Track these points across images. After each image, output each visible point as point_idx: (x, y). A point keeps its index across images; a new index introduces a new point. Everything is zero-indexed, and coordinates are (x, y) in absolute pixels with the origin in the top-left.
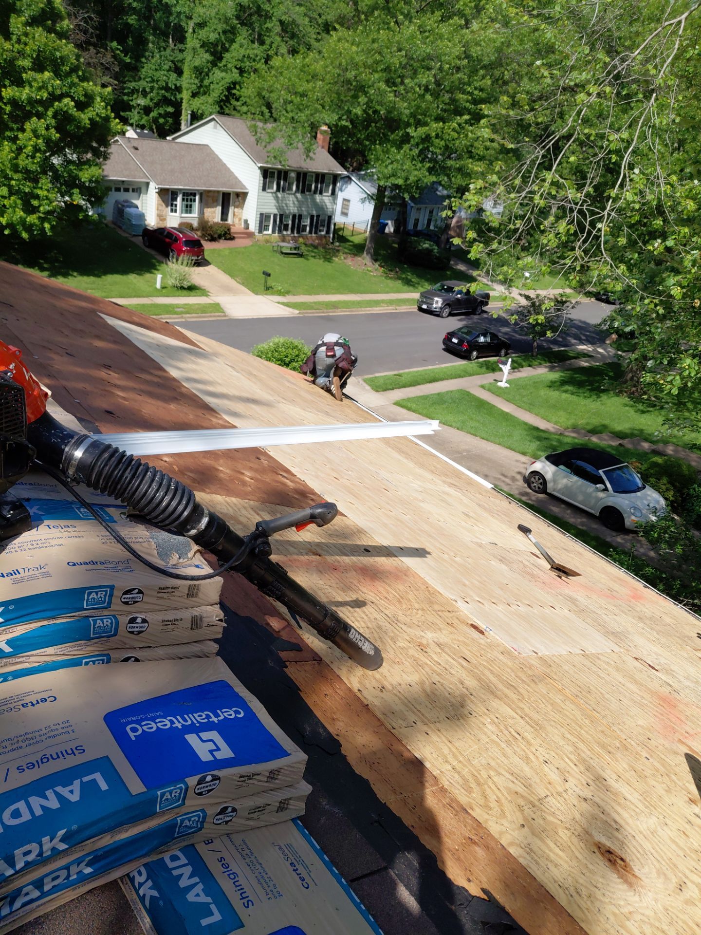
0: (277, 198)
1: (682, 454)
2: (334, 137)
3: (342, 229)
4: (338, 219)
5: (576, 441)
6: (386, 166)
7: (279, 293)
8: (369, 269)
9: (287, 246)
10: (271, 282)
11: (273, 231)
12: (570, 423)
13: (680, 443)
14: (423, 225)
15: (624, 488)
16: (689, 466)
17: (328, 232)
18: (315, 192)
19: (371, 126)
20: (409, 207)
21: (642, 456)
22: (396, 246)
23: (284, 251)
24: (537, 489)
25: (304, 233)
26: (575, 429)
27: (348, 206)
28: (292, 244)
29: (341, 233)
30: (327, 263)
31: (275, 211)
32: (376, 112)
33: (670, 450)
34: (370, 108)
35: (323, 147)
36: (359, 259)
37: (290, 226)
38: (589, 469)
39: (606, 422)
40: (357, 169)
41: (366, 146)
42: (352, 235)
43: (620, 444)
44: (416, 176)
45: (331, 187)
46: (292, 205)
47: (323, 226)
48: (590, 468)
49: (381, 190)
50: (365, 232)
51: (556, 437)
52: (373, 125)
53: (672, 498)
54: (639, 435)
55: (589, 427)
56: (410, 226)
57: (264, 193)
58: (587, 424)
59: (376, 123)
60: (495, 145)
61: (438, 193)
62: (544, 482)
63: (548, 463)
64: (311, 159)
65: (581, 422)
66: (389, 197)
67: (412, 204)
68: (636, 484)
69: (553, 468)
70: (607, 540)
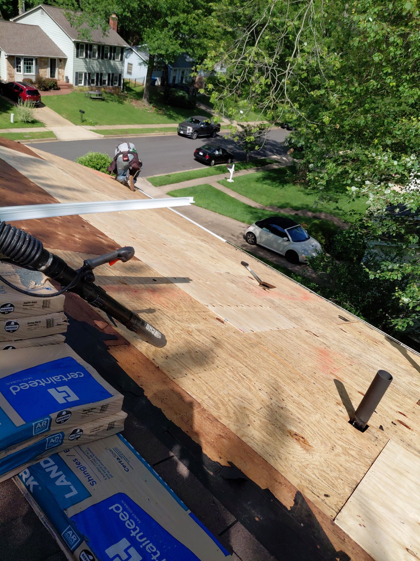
0: (86, 62)
1: (329, 218)
2: (121, 23)
3: (128, 83)
4: (126, 76)
5: (272, 213)
6: (154, 42)
7: (91, 124)
8: (147, 108)
9: (94, 94)
10: (85, 117)
11: (85, 84)
12: (269, 202)
13: (328, 212)
14: (179, 80)
15: (298, 239)
16: (333, 224)
17: (120, 85)
18: (110, 59)
19: (143, 15)
20: (169, 69)
21: (308, 220)
22: (163, 93)
23: (92, 97)
24: (251, 242)
25: (104, 85)
26: (272, 206)
27: (131, 68)
28: (97, 92)
29: (128, 85)
30: (120, 104)
31: (85, 71)
32: (146, 6)
33: (323, 216)
34: (143, 3)
35: (113, 29)
36: (140, 102)
37: (95, 81)
38: (279, 229)
39: (288, 201)
40: (136, 44)
41: (141, 29)
42: (135, 87)
43: (296, 214)
44: (172, 49)
45: (120, 55)
46: (96, 67)
47: (117, 81)
48: (280, 228)
49: (152, 57)
50: (143, 85)
51: (261, 211)
52: (145, 15)
53: (324, 243)
54: (306, 208)
55: (279, 205)
56: (171, 81)
57: (78, 59)
58: (278, 203)
59: (146, 14)
60: (220, 29)
61: (187, 60)
62: (255, 238)
63: (257, 227)
64: (107, 36)
65: (275, 202)
66: (156, 63)
67: (171, 67)
68: (305, 236)
69: (260, 229)
70: (290, 269)
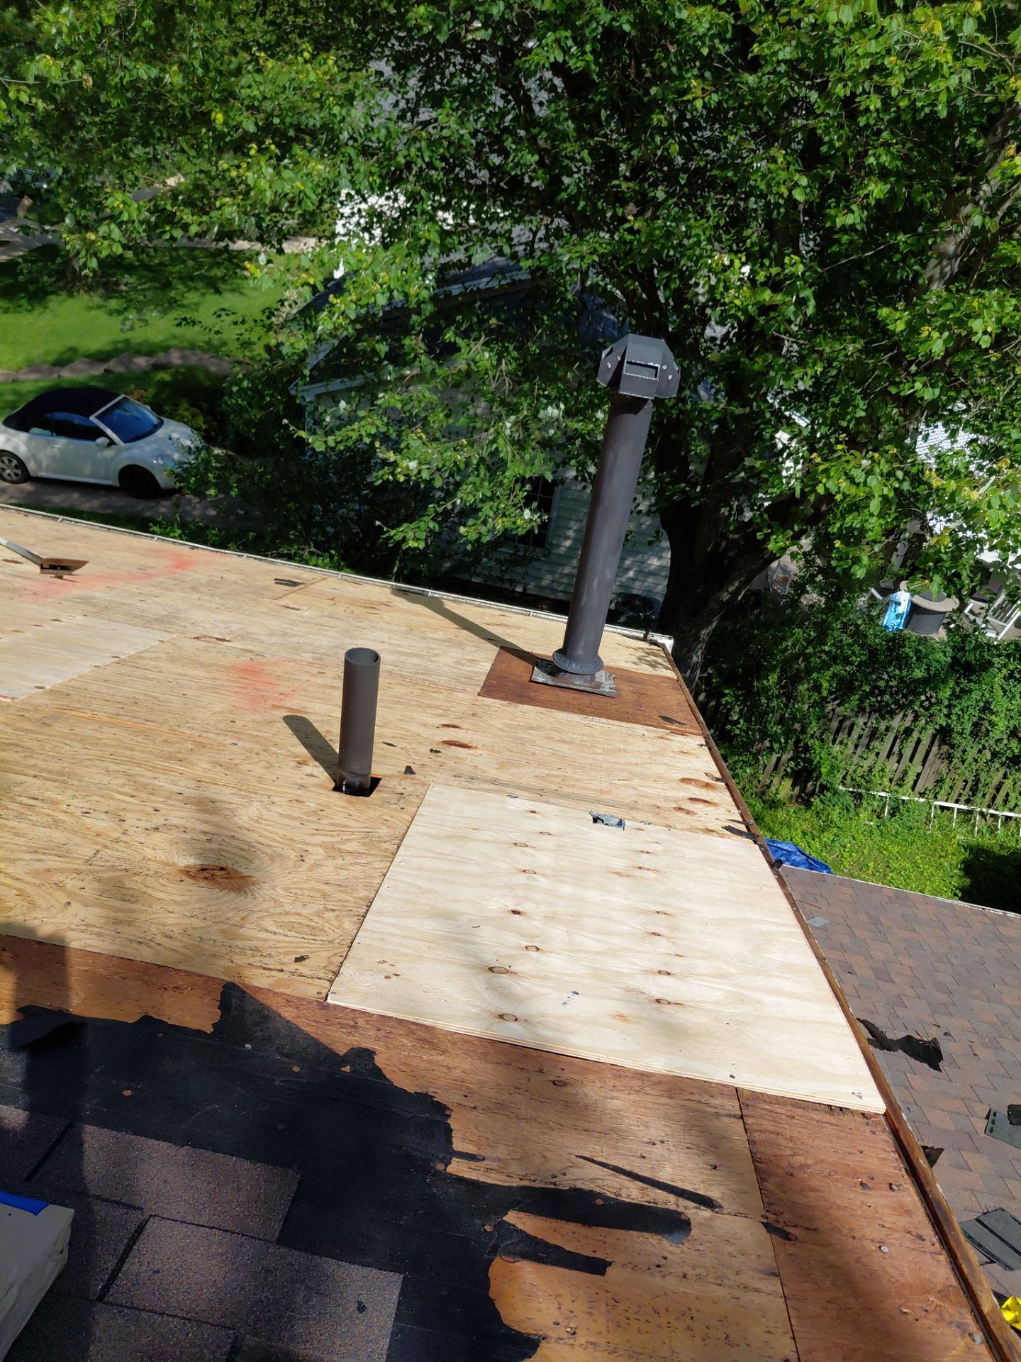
1: (193, 360)
5: (41, 384)
12: (20, 359)
13: (185, 344)
15: (135, 433)
16: (208, 373)
21: (142, 379)
24: (14, 478)
26: (33, 367)
33: (175, 358)
38: (76, 421)
39: (73, 342)
43: (106, 371)
48: (77, 419)
51: (8, 387)
53: (204, 427)
54: (125, 350)
55: (52, 358)
58: (46, 353)
62: (21, 464)
63: (11, 431)
65: (37, 353)
68: (148, 420)
69: (23, 436)
70: (148, 514)
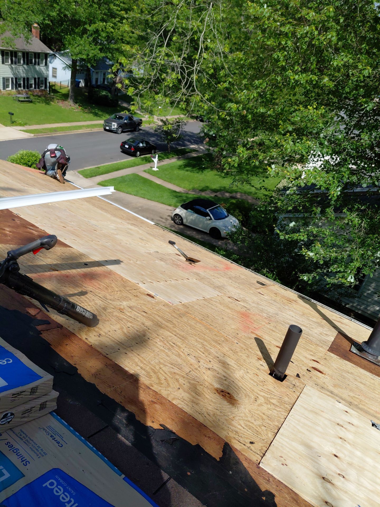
0: (12, 68)
1: (244, 197)
2: (43, 31)
3: (54, 85)
4: (51, 79)
5: (195, 196)
6: (75, 48)
7: (20, 125)
8: (73, 108)
9: (22, 97)
10: (14, 118)
11: (12, 88)
12: (191, 187)
13: (243, 192)
14: (101, 81)
15: (219, 217)
16: (248, 202)
17: (46, 87)
18: (35, 64)
19: (63, 24)
20: (91, 72)
21: (226, 200)
22: (87, 94)
23: (20, 100)
24: (178, 223)
25: (31, 89)
26: (194, 190)
27: (56, 72)
28: (24, 95)
29: (54, 88)
30: (47, 106)
31: (12, 76)
32: (65, 16)
33: (238, 196)
34: (62, 13)
35: (36, 37)
36: (66, 102)
37: (22, 85)
38: (202, 210)
39: (208, 185)
40: (59, 50)
41: (62, 36)
42: (61, 89)
43: (215, 196)
44: (93, 53)
45: (44, 61)
46: (22, 72)
47: (43, 84)
48: (202, 209)
49: (74, 62)
50: (68, 86)
51: (185, 195)
52: (65, 23)
53: (241, 220)
54: (223, 190)
55: (200, 188)
56: (94, 82)
57: (3, 65)
58: (199, 186)
59: (66, 22)
60: (135, 35)
61: (107, 63)
62: (182, 219)
63: (182, 209)
64: (30, 44)
65: (196, 186)
66: (79, 66)
67: (93, 70)
68: (224, 214)
69: (185, 211)
70: (215, 244)
